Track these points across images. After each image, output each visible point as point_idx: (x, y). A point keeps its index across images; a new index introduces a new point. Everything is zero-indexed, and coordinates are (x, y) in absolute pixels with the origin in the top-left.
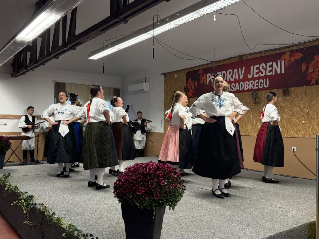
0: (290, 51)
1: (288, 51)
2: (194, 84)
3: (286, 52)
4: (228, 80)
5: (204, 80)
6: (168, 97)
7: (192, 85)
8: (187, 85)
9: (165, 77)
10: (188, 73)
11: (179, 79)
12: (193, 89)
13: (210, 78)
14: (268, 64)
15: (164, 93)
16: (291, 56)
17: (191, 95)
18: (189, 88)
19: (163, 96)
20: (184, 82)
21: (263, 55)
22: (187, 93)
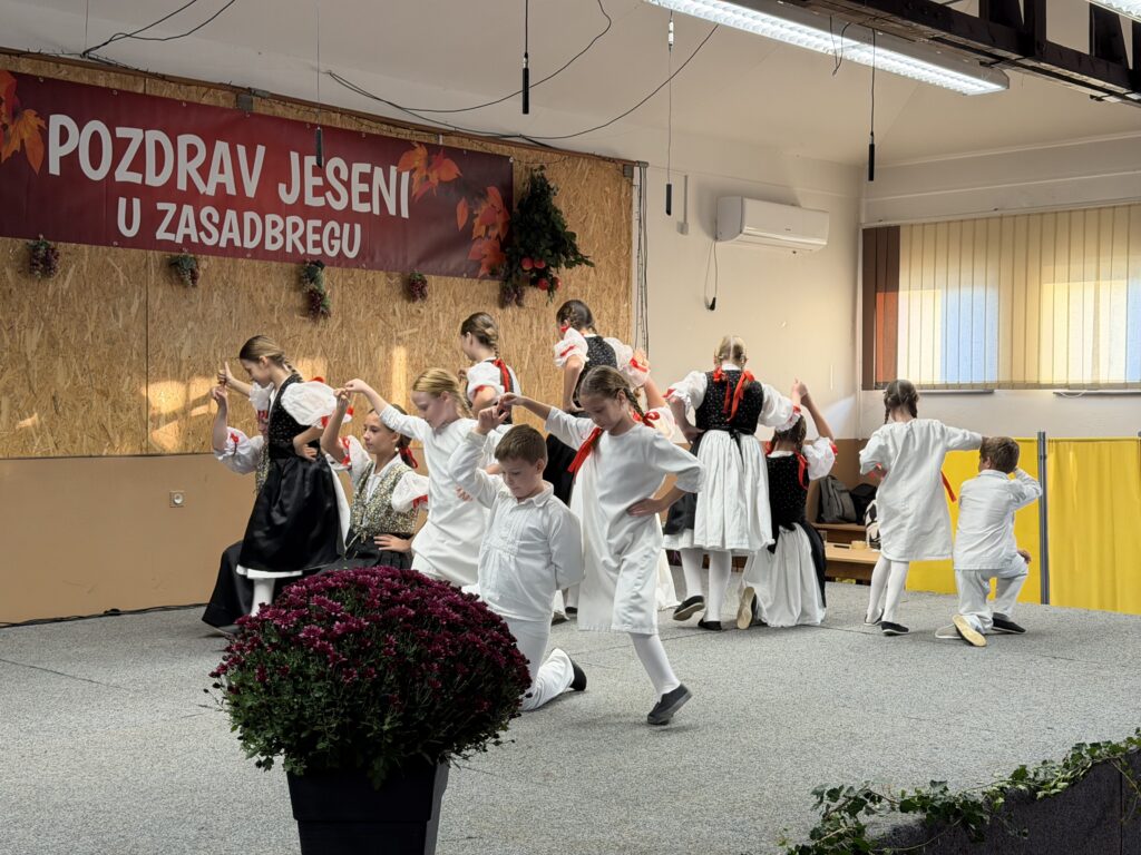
1: (420, 143)
3: (416, 145)
4: (182, 185)
5: (22, 141)
13: (68, 139)
14: (358, 168)
16: (429, 164)
21: (339, 125)
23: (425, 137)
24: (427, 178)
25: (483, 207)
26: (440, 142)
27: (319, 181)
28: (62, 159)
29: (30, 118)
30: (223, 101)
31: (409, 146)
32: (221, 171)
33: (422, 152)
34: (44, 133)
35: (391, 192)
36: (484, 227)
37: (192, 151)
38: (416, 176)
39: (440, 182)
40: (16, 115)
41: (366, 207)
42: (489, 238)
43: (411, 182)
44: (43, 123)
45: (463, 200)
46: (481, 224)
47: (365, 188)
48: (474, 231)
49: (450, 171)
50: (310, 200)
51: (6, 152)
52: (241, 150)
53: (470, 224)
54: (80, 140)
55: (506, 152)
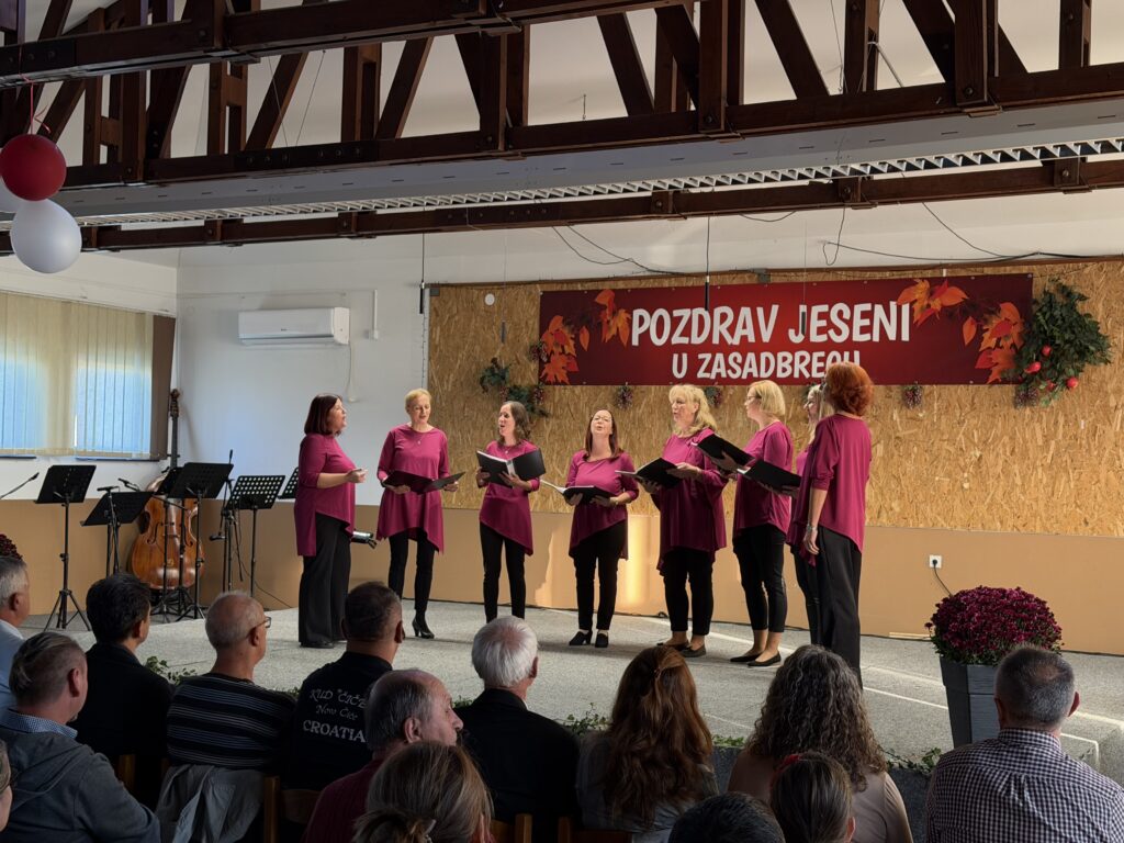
0: (928, 279)
1: (923, 279)
2: (577, 336)
3: (918, 281)
4: (716, 340)
5: (618, 329)
6: (452, 375)
7: (567, 341)
8: (543, 339)
9: (434, 298)
10: (546, 297)
11: (506, 312)
12: (569, 354)
13: (644, 324)
14: (859, 308)
15: (430, 358)
16: (931, 294)
17: (562, 376)
18: (554, 349)
19: (426, 368)
20: (531, 327)
21: (844, 278)
22: (541, 368)
23: (929, 274)
24: (929, 306)
25: (995, 321)
26: (944, 275)
27: (823, 323)
28: (641, 336)
29: (623, 314)
30: (747, 280)
31: (911, 283)
32: (744, 327)
33: (924, 286)
34: (630, 322)
35: (893, 323)
36: (994, 340)
37: (724, 317)
38: (917, 306)
39: (943, 307)
40: (614, 313)
41: (866, 337)
42: (1001, 348)
43: (912, 311)
44: (629, 316)
45: (971, 318)
46: (991, 337)
47: (866, 322)
48: (983, 344)
49: (955, 297)
50: (815, 338)
51: (608, 336)
52: (760, 311)
53: (978, 338)
54: (651, 323)
55: (1025, 269)
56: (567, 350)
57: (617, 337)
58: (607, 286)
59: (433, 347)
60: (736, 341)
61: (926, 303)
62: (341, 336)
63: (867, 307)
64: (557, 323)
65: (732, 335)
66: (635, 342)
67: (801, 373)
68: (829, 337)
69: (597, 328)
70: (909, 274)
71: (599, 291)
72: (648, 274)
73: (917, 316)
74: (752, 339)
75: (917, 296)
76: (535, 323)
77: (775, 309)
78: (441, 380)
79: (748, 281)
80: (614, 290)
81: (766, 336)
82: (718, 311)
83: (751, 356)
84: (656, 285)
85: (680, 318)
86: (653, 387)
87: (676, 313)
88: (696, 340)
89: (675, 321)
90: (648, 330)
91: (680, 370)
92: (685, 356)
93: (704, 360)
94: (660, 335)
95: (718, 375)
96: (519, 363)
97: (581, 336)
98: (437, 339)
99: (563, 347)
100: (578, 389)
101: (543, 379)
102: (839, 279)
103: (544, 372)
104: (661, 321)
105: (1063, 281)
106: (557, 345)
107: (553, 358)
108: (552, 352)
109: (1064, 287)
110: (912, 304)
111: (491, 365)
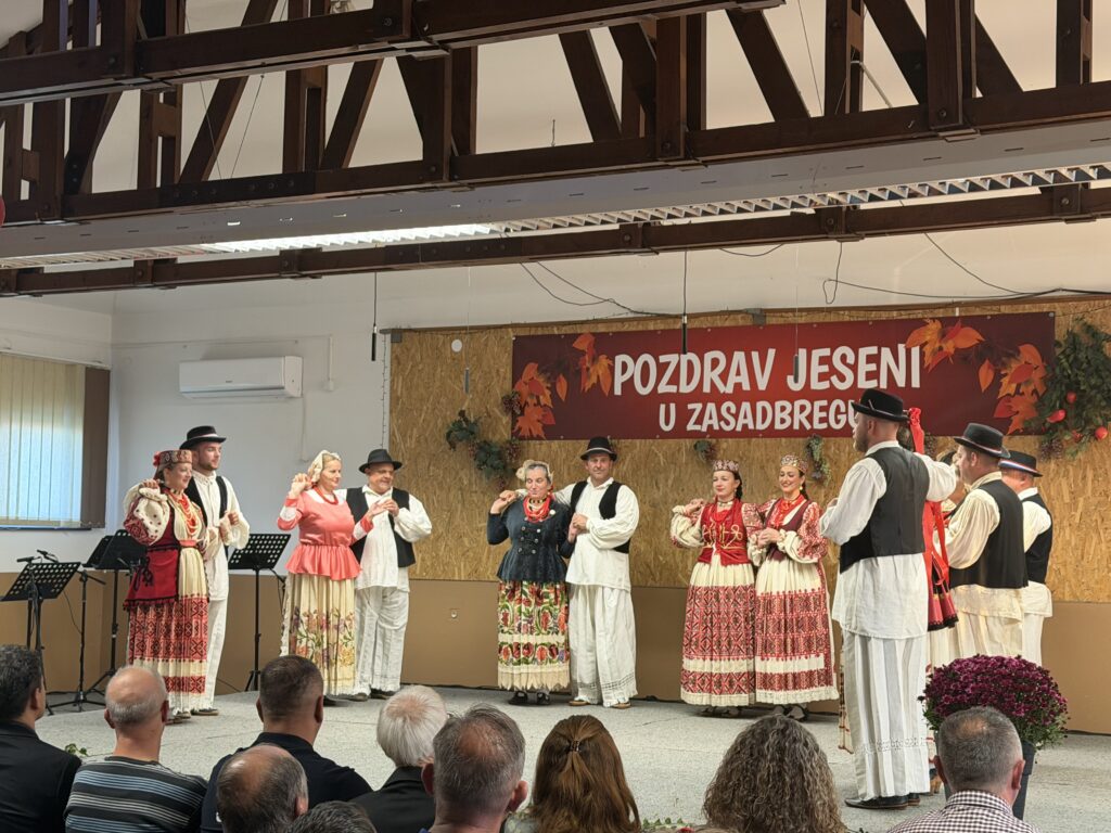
0: (939, 319)
1: (933, 319)
2: (554, 385)
3: (929, 321)
4: (707, 389)
5: (598, 377)
6: (415, 430)
7: (542, 392)
8: (516, 389)
9: (396, 345)
10: (520, 343)
11: (475, 359)
12: (545, 405)
13: (627, 370)
14: (864, 352)
15: (391, 412)
16: (943, 335)
17: (538, 430)
18: (529, 400)
19: (387, 422)
20: (502, 375)
21: (847, 319)
22: (514, 421)
23: (940, 313)
24: (941, 349)
25: (1014, 365)
26: (957, 314)
27: (825, 368)
28: (623, 384)
29: (604, 361)
31: (921, 323)
32: (738, 373)
33: (935, 327)
34: (612, 369)
35: (901, 368)
36: (1014, 386)
37: (715, 363)
38: (928, 349)
39: (957, 350)
40: (594, 360)
41: (872, 384)
42: (1023, 393)
43: (922, 355)
44: (610, 362)
45: (987, 361)
46: (1010, 382)
47: (873, 367)
48: (1002, 390)
49: (969, 338)
50: (816, 385)
51: (588, 385)
52: (755, 355)
53: (996, 384)
54: (635, 369)
55: (1045, 308)
56: (543, 400)
57: (597, 386)
58: (585, 330)
59: (395, 400)
60: (729, 389)
61: (937, 345)
62: (292, 389)
63: (873, 350)
64: (531, 370)
65: (725, 384)
66: (618, 391)
67: (801, 424)
68: (831, 384)
69: (575, 376)
70: (919, 314)
71: (576, 336)
72: (631, 315)
73: (928, 360)
74: (746, 387)
75: (928, 338)
76: (506, 371)
77: (771, 353)
78: (404, 436)
79: (741, 322)
80: (594, 334)
81: (762, 384)
82: (709, 356)
83: (746, 406)
84: (640, 328)
85: (668, 364)
86: (638, 442)
87: (663, 359)
88: (685, 389)
89: (662, 368)
90: (632, 378)
91: (667, 423)
92: (673, 406)
93: (694, 410)
94: (645, 383)
95: (710, 427)
96: (490, 416)
97: (558, 385)
98: (399, 390)
99: (538, 398)
100: (555, 444)
101: (516, 434)
102: (841, 320)
103: (518, 425)
104: (646, 367)
105: (1088, 320)
106: (531, 395)
107: (527, 410)
108: (526, 403)
109: (1089, 327)
110: (922, 347)
111: (458, 418)
